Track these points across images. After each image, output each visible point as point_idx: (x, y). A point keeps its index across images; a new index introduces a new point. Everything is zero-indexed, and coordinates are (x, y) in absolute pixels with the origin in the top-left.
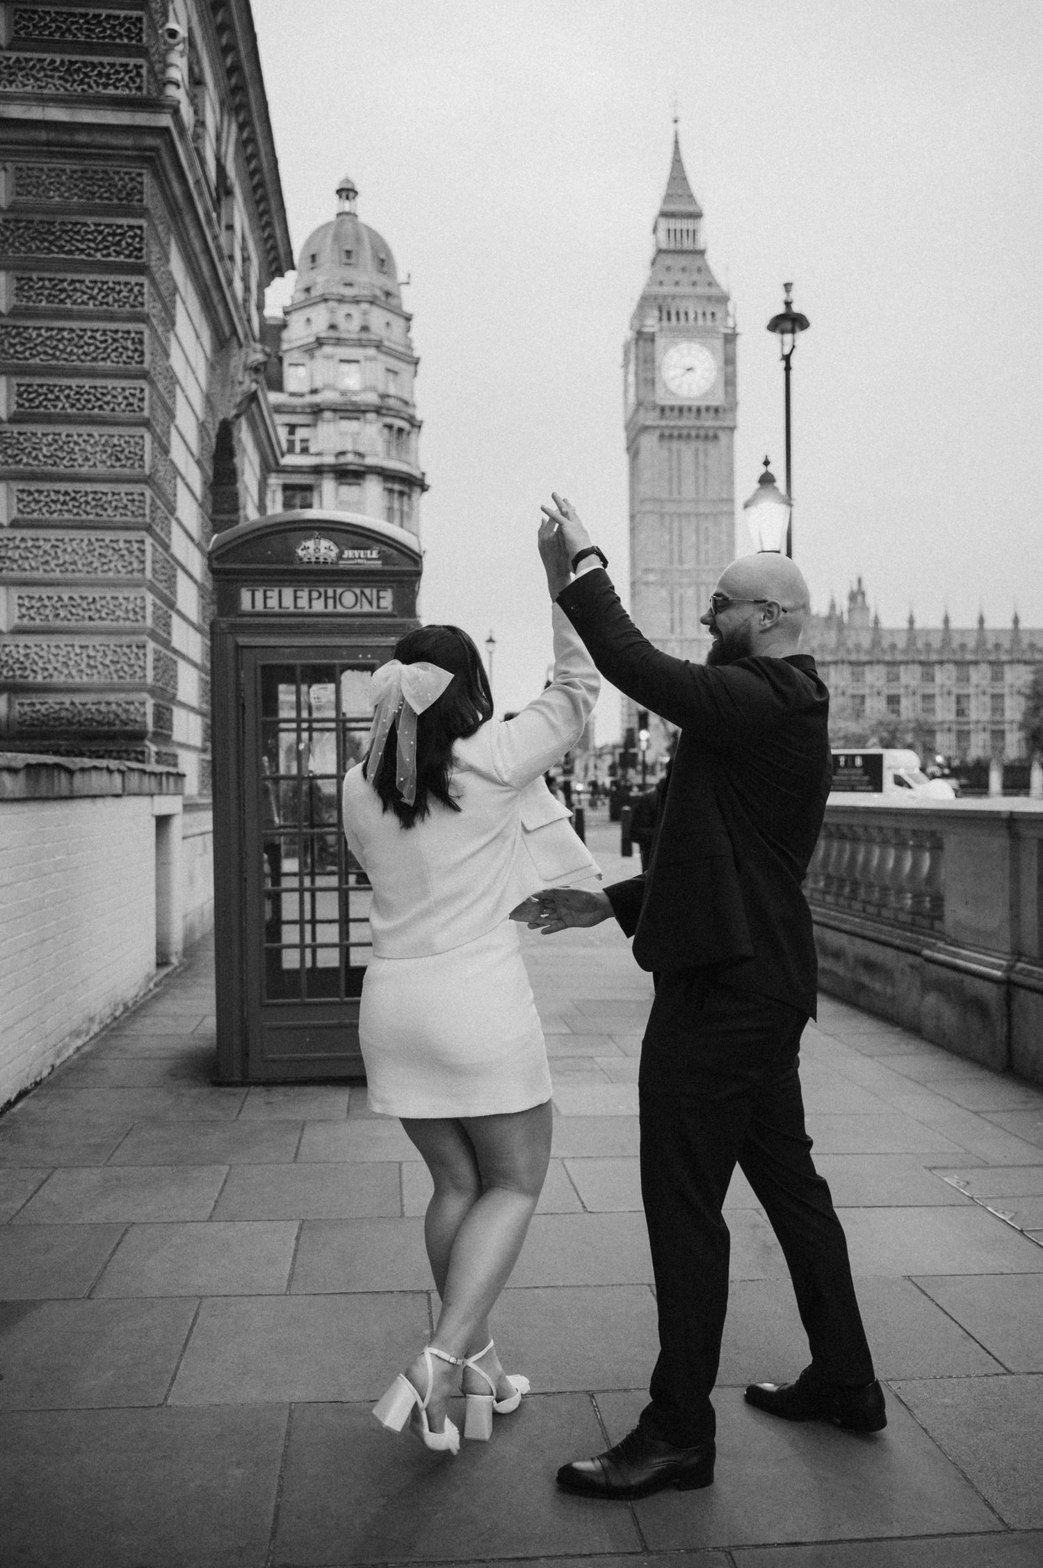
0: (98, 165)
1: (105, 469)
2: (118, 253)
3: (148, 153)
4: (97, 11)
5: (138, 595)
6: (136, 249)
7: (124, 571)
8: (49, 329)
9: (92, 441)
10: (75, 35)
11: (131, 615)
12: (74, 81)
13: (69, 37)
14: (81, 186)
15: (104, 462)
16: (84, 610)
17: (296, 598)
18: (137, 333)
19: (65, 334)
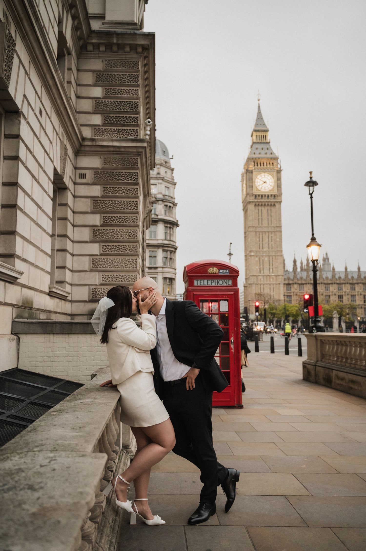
0: (126, 156)
1: (127, 239)
2: (131, 180)
3: (140, 153)
4: (126, 115)
5: (135, 274)
6: (136, 179)
7: (131, 267)
8: (112, 201)
9: (123, 231)
10: (120, 122)
11: (133, 280)
12: (120, 134)
13: (119, 123)
14: (121, 162)
15: (126, 237)
16: (120, 278)
17: (208, 282)
18: (136, 201)
19: (116, 202)
